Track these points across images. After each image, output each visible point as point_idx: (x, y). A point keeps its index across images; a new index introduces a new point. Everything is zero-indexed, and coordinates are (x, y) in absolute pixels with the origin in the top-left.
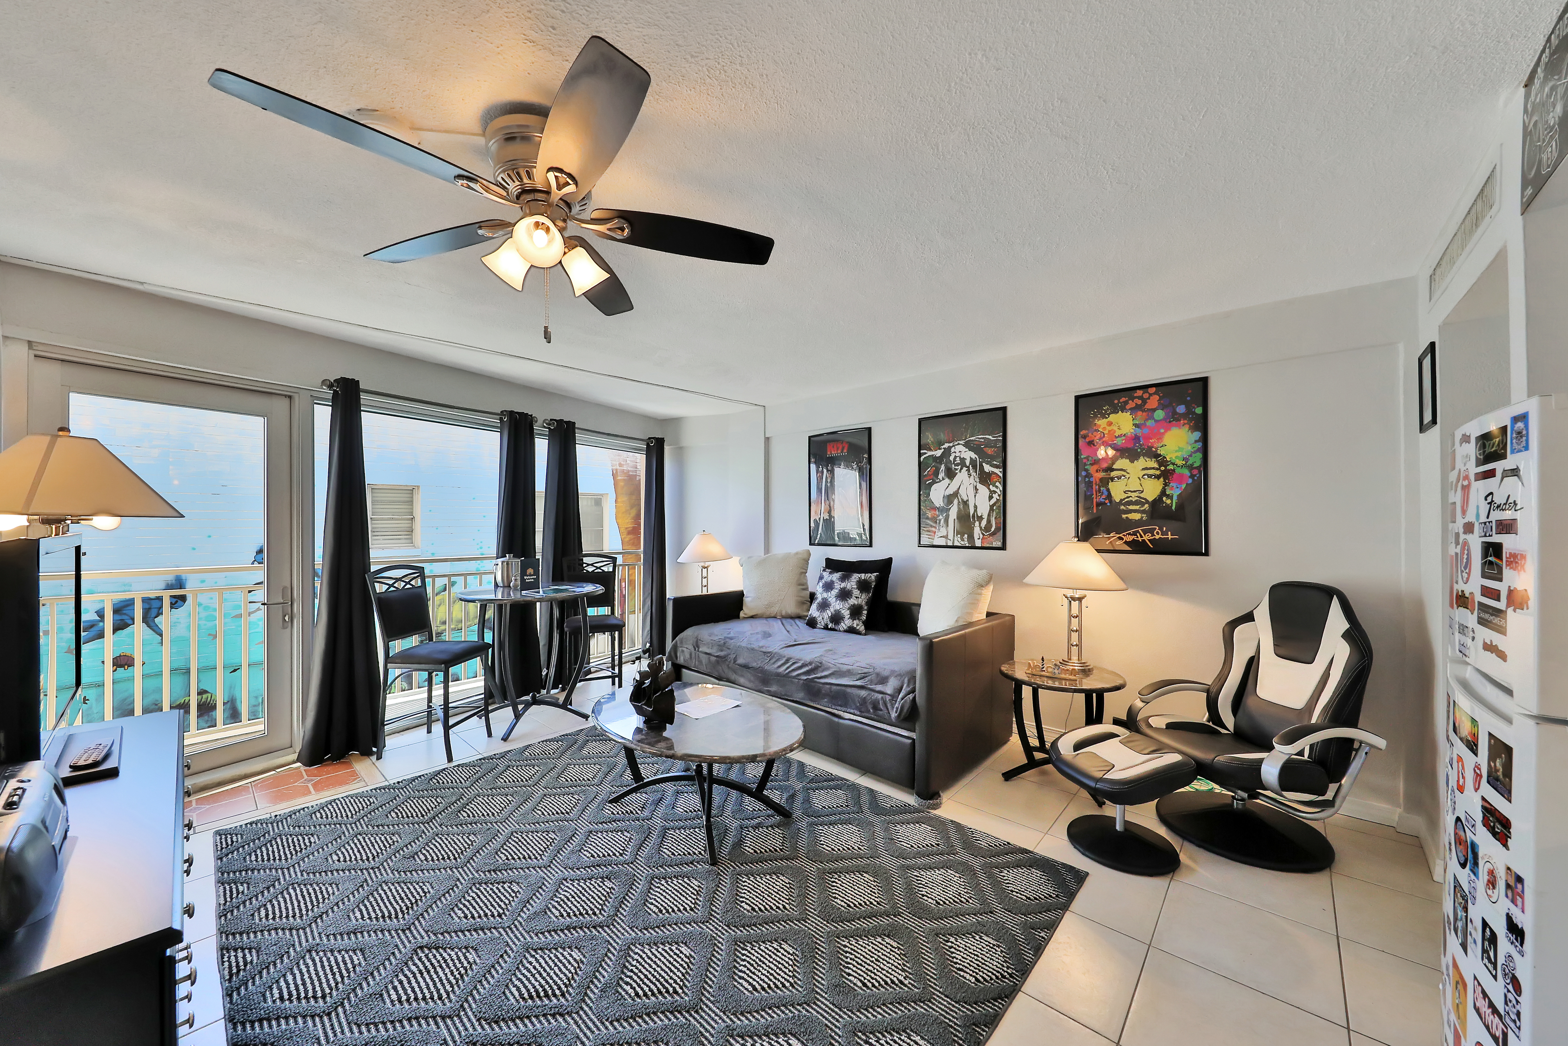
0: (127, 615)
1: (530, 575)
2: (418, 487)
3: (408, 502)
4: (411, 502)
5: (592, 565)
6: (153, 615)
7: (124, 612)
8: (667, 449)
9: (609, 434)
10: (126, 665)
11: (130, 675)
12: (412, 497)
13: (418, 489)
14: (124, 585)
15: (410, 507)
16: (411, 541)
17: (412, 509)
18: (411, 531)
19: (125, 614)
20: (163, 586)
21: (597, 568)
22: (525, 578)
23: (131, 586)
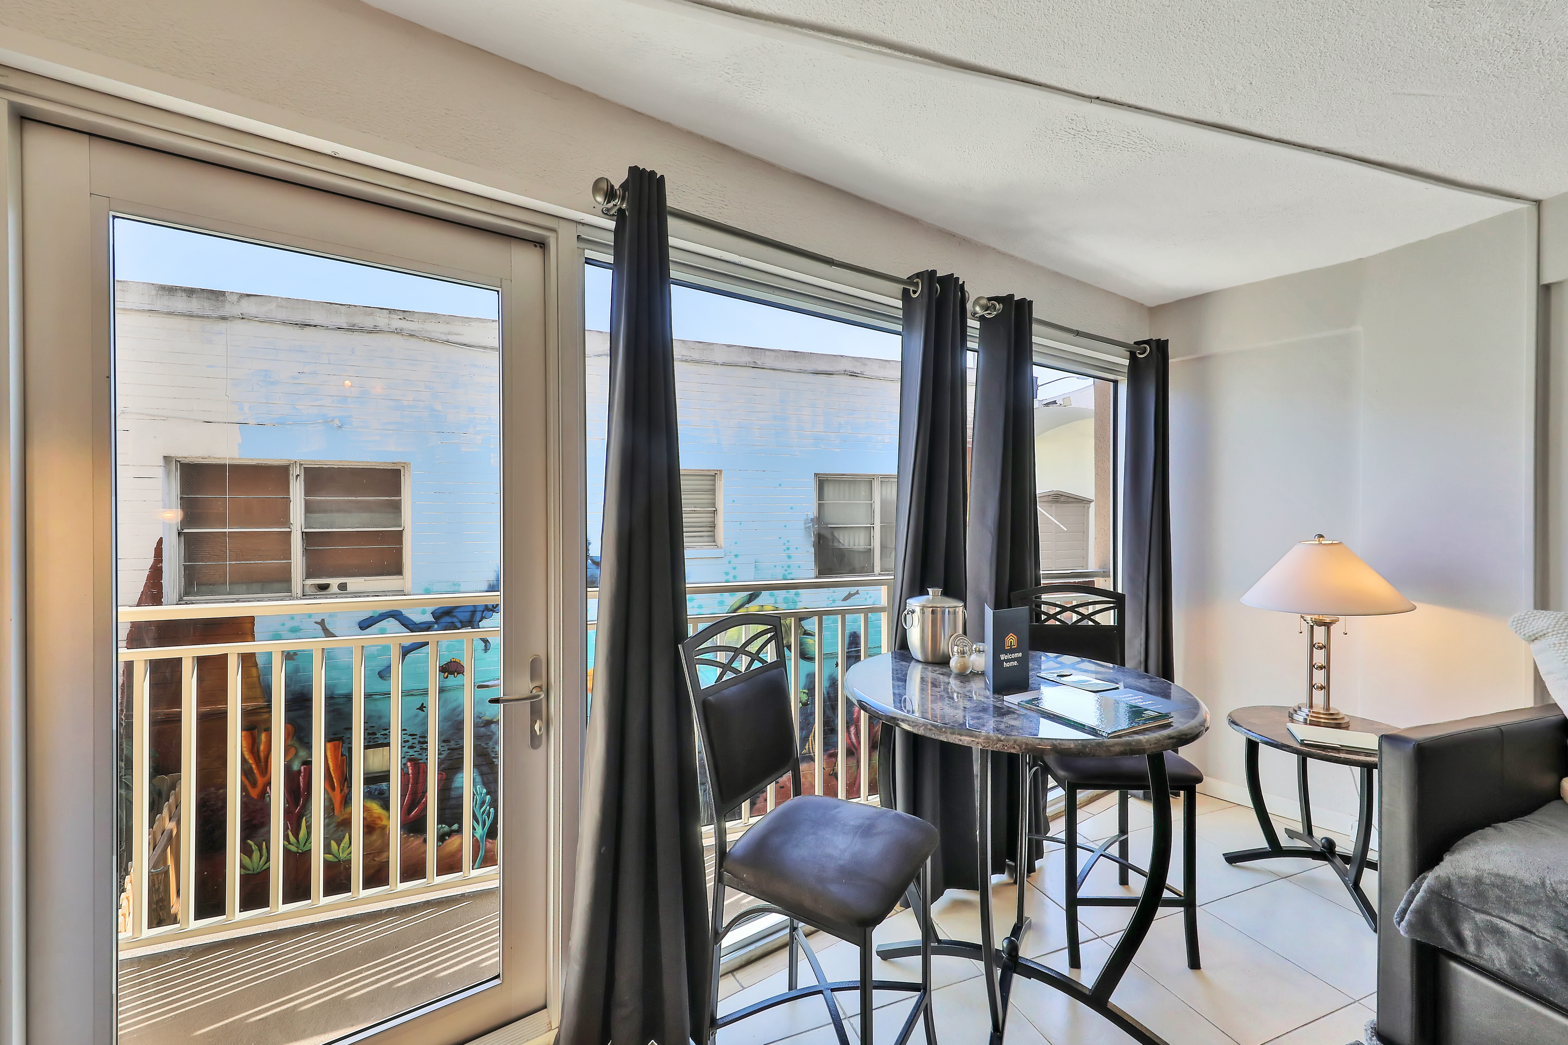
0: (457, 618)
1: (1012, 651)
2: (721, 471)
3: (710, 490)
4: (713, 491)
5: (1073, 609)
6: (478, 619)
7: (454, 614)
8: (1173, 361)
9: (1078, 333)
10: (455, 671)
11: (460, 683)
12: (714, 485)
13: (721, 474)
14: (454, 585)
15: (710, 497)
16: (713, 539)
17: (715, 499)
18: (713, 526)
19: (455, 616)
20: (485, 588)
21: (1084, 617)
22: (1003, 657)
23: (460, 585)
